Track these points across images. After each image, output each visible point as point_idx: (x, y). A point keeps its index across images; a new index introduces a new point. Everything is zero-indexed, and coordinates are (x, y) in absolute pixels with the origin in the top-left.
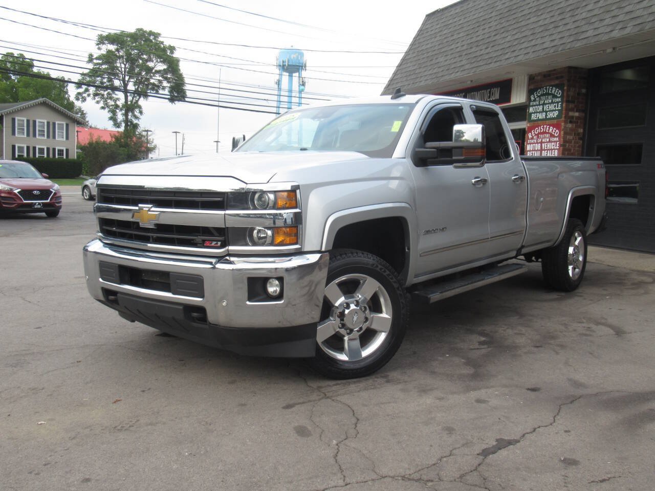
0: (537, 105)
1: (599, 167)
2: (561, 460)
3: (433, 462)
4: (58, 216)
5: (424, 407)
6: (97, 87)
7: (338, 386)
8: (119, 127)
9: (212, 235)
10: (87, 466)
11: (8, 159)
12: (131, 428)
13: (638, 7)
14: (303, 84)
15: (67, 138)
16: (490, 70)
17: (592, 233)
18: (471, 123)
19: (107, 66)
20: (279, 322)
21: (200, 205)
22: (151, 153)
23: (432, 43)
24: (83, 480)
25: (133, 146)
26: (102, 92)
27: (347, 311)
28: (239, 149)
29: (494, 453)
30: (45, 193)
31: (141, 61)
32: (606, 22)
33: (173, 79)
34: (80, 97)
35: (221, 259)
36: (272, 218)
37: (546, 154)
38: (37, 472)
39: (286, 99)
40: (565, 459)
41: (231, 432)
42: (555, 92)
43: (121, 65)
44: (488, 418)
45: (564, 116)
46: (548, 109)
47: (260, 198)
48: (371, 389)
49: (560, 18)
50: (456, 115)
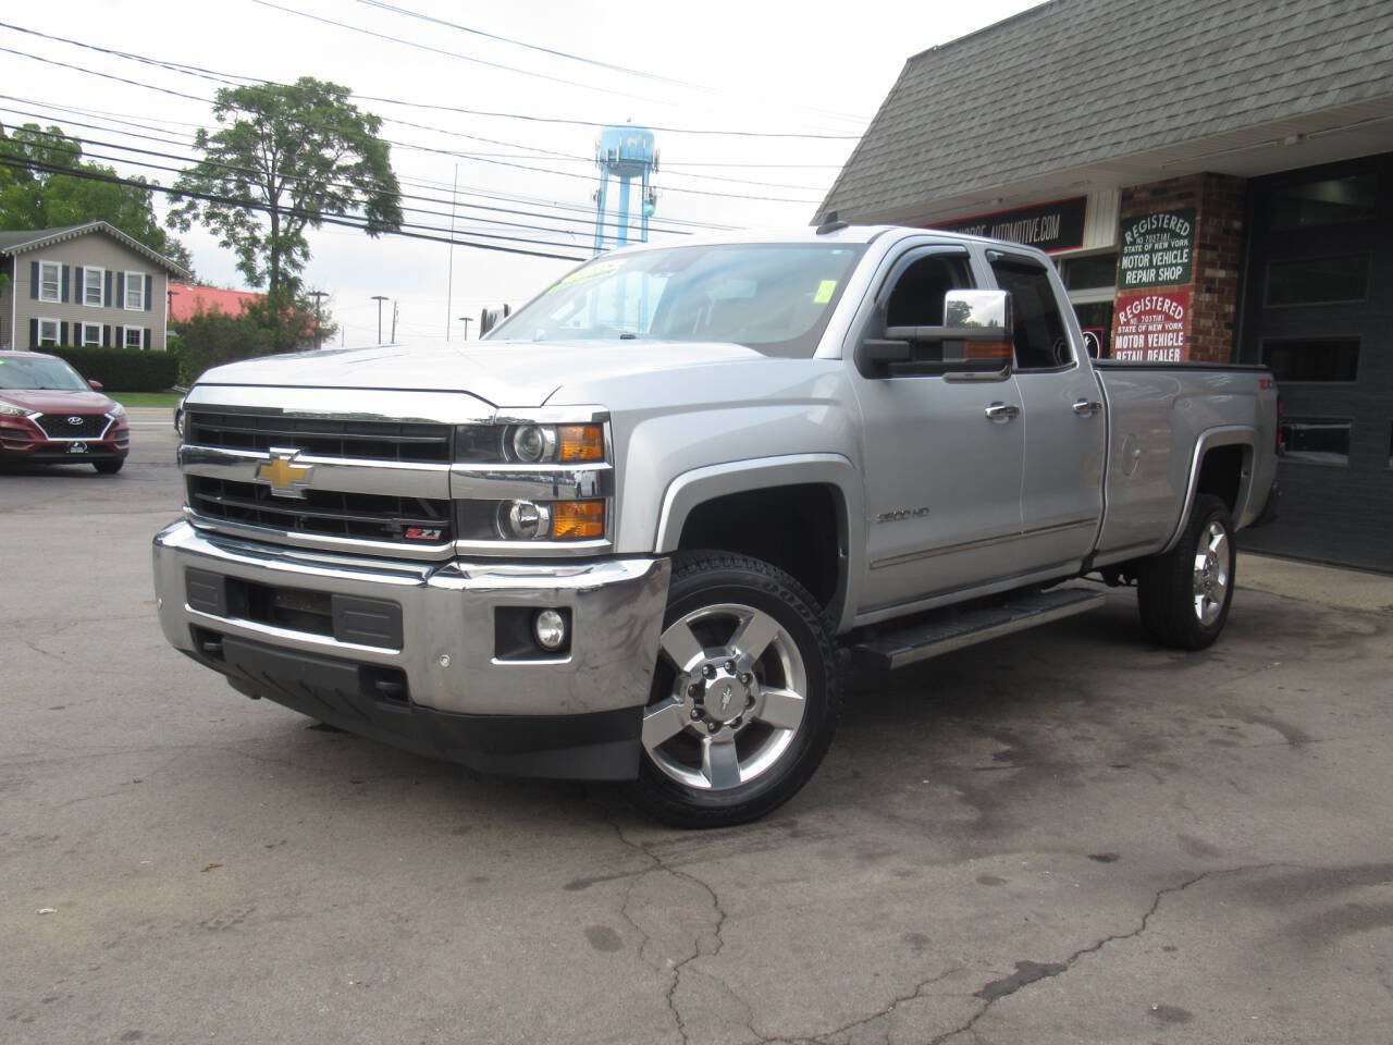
0: (1138, 253)
1: (1263, 387)
2: (1152, 1012)
3: (878, 1010)
4: (121, 471)
5: (867, 890)
6: (214, 200)
7: (687, 843)
8: (258, 284)
9: (425, 515)
10: (136, 1004)
11: (21, 350)
12: (238, 926)
13: (1352, 48)
14: (652, 202)
15: (148, 306)
16: (1040, 178)
17: (1248, 527)
18: (986, 288)
19: (235, 156)
20: (563, 704)
21: (398, 451)
22: (325, 341)
23: (919, 117)
24: (127, 1035)
25: (287, 326)
26: (224, 210)
27: (709, 683)
28: (493, 334)
29: (1010, 993)
30: (94, 421)
31: (307, 147)
32: (1284, 80)
33: (374, 185)
34: (178, 220)
35: (440, 566)
36: (550, 482)
37: (1155, 356)
38: (27, 1016)
39: (614, 232)
40: (1160, 1009)
41: (450, 939)
42: (1176, 225)
43: (266, 155)
44: (1003, 916)
45: (1193, 276)
46: (1161, 261)
47: (526, 439)
48: (758, 850)
49: (1188, 69)
50: (954, 269)
